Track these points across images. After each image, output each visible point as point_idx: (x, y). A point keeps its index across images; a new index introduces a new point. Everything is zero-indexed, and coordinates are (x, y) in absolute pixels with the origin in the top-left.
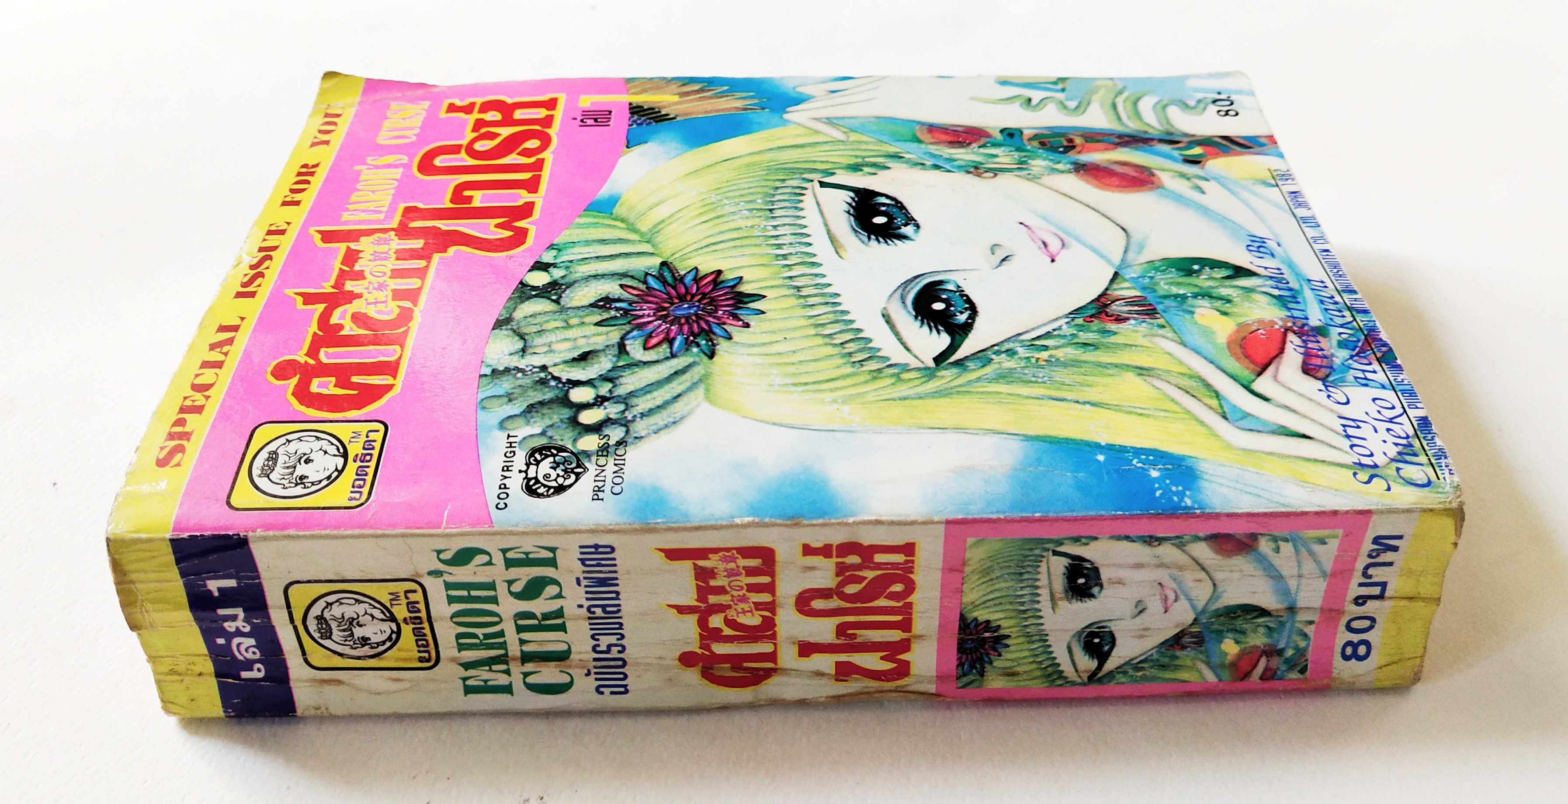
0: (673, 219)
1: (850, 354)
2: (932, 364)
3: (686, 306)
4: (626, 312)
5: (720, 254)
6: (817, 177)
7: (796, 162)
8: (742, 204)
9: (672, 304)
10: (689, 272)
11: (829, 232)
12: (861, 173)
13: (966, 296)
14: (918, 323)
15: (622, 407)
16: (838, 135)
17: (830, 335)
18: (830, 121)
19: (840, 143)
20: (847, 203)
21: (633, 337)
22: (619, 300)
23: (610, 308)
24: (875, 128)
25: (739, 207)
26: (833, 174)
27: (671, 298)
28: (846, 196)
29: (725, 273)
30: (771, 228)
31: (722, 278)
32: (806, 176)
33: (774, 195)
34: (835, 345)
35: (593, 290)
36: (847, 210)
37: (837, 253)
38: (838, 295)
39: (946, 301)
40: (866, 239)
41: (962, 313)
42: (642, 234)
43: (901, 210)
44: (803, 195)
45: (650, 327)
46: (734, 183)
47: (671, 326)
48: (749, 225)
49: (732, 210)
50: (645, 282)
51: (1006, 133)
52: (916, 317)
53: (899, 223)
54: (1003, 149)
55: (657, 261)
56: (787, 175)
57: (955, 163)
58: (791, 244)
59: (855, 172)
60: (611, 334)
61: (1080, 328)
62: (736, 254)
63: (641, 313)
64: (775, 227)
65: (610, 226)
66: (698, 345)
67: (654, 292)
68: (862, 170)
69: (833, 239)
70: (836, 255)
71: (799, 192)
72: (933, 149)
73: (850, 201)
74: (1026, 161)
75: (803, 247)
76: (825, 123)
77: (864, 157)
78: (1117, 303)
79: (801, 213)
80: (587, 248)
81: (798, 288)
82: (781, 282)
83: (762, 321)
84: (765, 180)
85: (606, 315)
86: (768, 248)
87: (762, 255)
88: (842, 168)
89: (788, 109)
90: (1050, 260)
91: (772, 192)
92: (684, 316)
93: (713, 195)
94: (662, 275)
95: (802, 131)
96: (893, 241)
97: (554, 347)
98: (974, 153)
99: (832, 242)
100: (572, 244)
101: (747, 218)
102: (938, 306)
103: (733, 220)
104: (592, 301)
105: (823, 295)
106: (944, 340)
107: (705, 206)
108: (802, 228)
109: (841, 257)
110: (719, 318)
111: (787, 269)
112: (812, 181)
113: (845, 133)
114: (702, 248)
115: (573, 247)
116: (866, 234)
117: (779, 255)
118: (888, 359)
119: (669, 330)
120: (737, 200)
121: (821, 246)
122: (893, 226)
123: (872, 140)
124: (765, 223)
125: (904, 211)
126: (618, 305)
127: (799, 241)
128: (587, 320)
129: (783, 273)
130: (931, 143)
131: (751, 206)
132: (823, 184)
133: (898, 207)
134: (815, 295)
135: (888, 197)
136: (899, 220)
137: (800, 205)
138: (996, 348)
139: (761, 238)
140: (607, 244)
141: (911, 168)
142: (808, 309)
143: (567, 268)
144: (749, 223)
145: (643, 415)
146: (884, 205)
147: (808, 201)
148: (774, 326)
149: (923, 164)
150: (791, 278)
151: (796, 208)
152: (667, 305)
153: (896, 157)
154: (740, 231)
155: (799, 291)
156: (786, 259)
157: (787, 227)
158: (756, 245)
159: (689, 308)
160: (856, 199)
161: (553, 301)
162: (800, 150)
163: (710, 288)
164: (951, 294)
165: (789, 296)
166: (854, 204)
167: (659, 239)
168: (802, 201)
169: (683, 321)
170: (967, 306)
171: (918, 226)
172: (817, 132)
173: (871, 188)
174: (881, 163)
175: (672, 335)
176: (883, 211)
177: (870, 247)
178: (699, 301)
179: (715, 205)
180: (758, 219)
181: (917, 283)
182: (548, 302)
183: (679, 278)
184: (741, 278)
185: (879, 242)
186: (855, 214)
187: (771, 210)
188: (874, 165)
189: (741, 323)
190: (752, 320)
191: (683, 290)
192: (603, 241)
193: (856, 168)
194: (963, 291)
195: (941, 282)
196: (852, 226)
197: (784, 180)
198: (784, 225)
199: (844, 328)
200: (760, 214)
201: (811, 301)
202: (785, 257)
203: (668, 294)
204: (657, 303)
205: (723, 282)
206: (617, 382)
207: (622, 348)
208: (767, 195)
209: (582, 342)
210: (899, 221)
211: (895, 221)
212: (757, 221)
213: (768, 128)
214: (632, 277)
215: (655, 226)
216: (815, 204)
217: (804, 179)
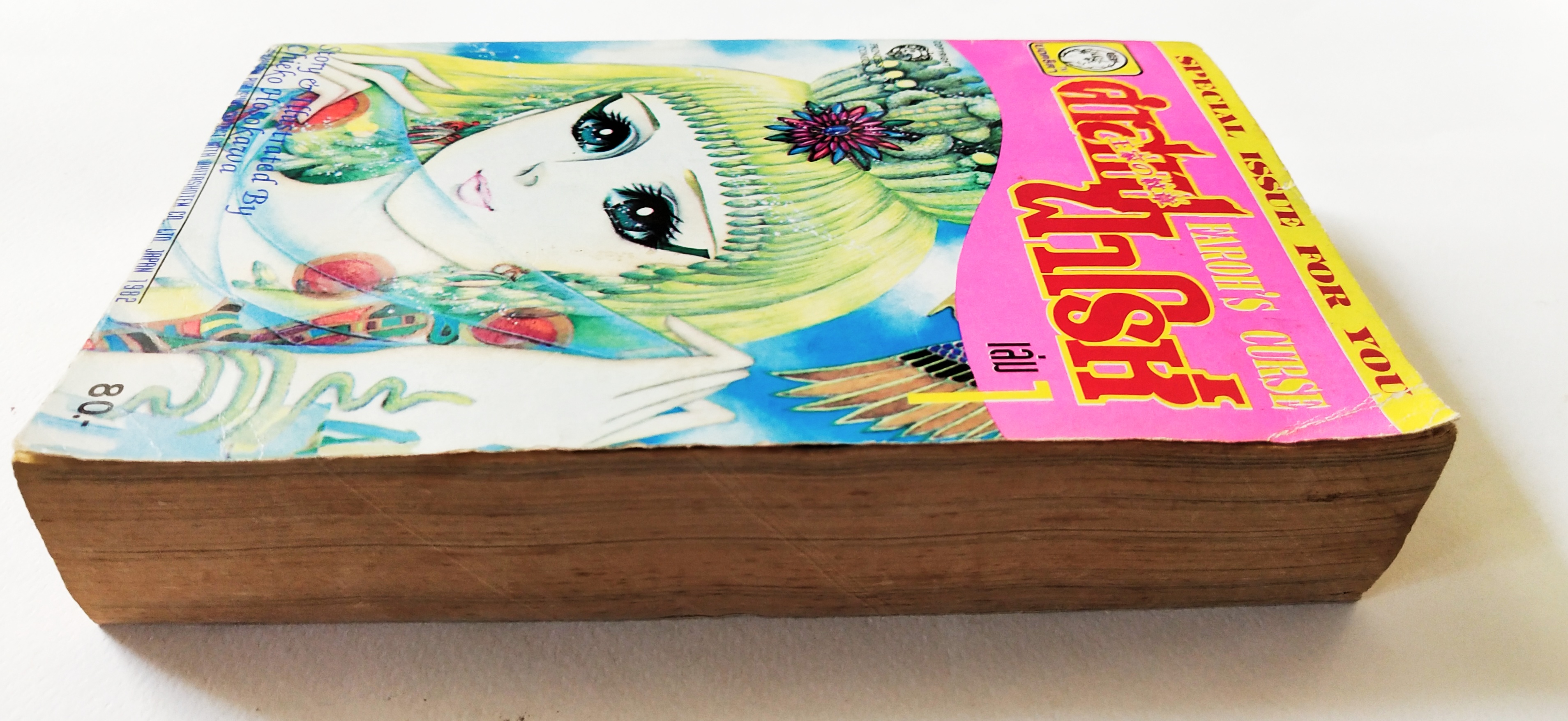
0: (870, 213)
1: (691, 100)
2: (624, 94)
3: (837, 133)
4: (890, 129)
5: (812, 175)
6: (711, 263)
7: (735, 284)
8: (796, 230)
9: (849, 135)
10: (840, 160)
11: (702, 198)
12: (658, 268)
13: (577, 140)
14: (628, 120)
15: (872, 80)
16: (680, 327)
17: (707, 111)
18: (688, 350)
19: (677, 312)
20: (679, 231)
21: (878, 113)
22: (900, 139)
23: (906, 133)
24: (628, 339)
25: (799, 226)
26: (690, 267)
27: (852, 139)
28: (679, 239)
29: (805, 158)
30: (763, 203)
31: (808, 154)
32: (723, 265)
33: (762, 240)
34: (704, 106)
35: (926, 147)
36: (680, 223)
37: (695, 177)
38: (698, 140)
39: (597, 134)
40: (664, 190)
41: (587, 127)
42: (898, 198)
43: (619, 223)
44: (727, 241)
45: (865, 118)
46: (809, 256)
47: (847, 120)
48: (786, 205)
49: (806, 222)
50: (880, 152)
51: (452, 336)
52: (629, 123)
53: (624, 207)
54: (467, 309)
55: (874, 170)
56: (746, 265)
57: (537, 284)
58: (741, 185)
59: (662, 269)
60: (897, 114)
61: (486, 118)
62: (797, 175)
63: (876, 129)
64: (758, 204)
65: (935, 207)
66: (821, 108)
67: (869, 144)
68: (655, 272)
69: (698, 191)
70: (696, 174)
71: (732, 244)
72: (556, 305)
73: (675, 234)
74: (445, 292)
75: (729, 182)
76: (696, 348)
77: (651, 290)
78: (440, 137)
79: (730, 219)
80: (949, 185)
81: (734, 145)
82: (751, 150)
83: (768, 122)
84: (773, 260)
85: (907, 127)
86: (765, 182)
87: (772, 174)
88: (679, 274)
89: (744, 375)
90: (482, 173)
91: (764, 245)
92: (838, 126)
93: (830, 240)
94: (866, 158)
95: (729, 335)
96: (636, 188)
97: (942, 108)
98: (506, 300)
99: (699, 187)
100: (966, 188)
101: (789, 214)
102: (607, 132)
103: (804, 211)
104: (924, 139)
105: (712, 140)
106: (607, 110)
107: (839, 228)
108: (730, 202)
109: (691, 172)
110: (806, 124)
111: (745, 162)
112: (717, 258)
113: (670, 330)
114: (832, 182)
115: (964, 185)
116: (662, 195)
117: (754, 174)
118: (660, 98)
119: (848, 116)
120: (803, 234)
121: (711, 183)
122: (632, 204)
123: (634, 318)
124: (770, 208)
125: (616, 222)
126: (899, 135)
127: (733, 189)
128: (922, 125)
129: (750, 158)
130: (557, 314)
131: (785, 227)
132: (705, 254)
133: (621, 227)
134: (719, 139)
135: (631, 239)
136: (624, 212)
137: (731, 228)
138: (567, 104)
139: (772, 191)
140: (930, 188)
141: (594, 277)
142: (725, 129)
143: (960, 166)
144: (786, 208)
145: (856, 77)
146: (637, 230)
147: (722, 232)
148: (756, 118)
149: (578, 282)
150: (742, 154)
151: (736, 225)
152: (854, 134)
153: (608, 292)
154: (796, 199)
155: (734, 143)
156: (746, 170)
157: (746, 204)
158: (777, 184)
159: (834, 131)
160: (667, 236)
161: (959, 140)
162: (732, 301)
163: (817, 146)
164: (592, 141)
165: (743, 139)
166: (671, 230)
167: (879, 191)
168: (729, 233)
169: (837, 123)
170: (580, 132)
171: (606, 204)
172: (707, 332)
173: (648, 249)
174: (630, 283)
175: (844, 114)
176: (640, 223)
177: (660, 182)
178: (826, 137)
179: (826, 228)
180: (778, 212)
181: (620, 149)
182: (964, 139)
183: (849, 155)
184: (789, 154)
185: (650, 188)
186: (671, 217)
187: (764, 223)
188: (638, 279)
189: (786, 120)
190: (774, 121)
191: (843, 145)
192: (936, 191)
193: (663, 275)
194: (579, 144)
195: (597, 150)
196: (677, 204)
197: (750, 259)
198: (749, 206)
199: (695, 116)
200: (776, 218)
201: (723, 135)
202: (748, 173)
203: (856, 143)
204: (865, 136)
205: (807, 151)
206: (880, 91)
207: (885, 107)
208: (770, 241)
209: (920, 111)
210: (625, 210)
211: (628, 210)
212: (779, 210)
213: (773, 340)
214: (894, 157)
215: (887, 206)
216: (715, 230)
217: (726, 261)
